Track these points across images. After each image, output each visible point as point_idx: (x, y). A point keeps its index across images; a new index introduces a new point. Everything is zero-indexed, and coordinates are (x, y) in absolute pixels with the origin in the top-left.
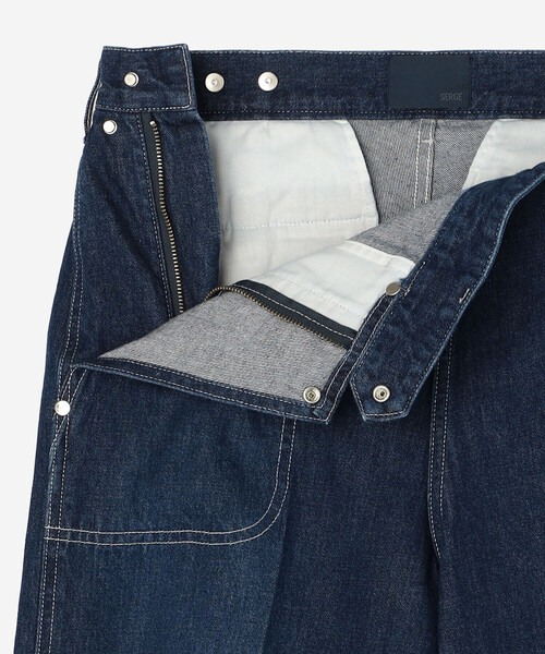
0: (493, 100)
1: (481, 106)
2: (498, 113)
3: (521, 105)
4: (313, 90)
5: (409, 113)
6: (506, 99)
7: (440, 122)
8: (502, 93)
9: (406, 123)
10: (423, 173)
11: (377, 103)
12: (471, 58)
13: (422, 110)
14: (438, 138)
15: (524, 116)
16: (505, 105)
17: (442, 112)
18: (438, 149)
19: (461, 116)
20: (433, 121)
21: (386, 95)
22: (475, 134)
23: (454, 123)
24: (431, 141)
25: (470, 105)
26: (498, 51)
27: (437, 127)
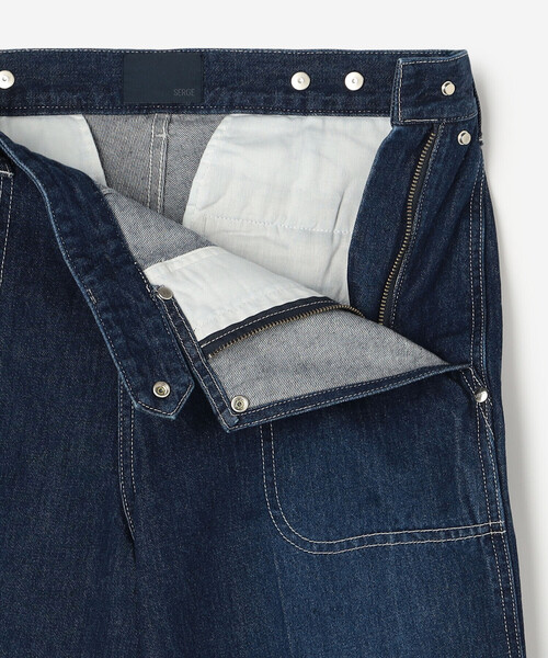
0: (225, 96)
1: (212, 102)
2: (231, 108)
3: (252, 100)
4: (49, 87)
5: (145, 108)
6: (238, 95)
7: (174, 116)
8: (234, 89)
9: (141, 118)
10: (156, 165)
11: (112, 99)
12: (202, 56)
13: (156, 105)
14: (171, 132)
15: (255, 111)
16: (237, 101)
17: (176, 108)
18: (172, 143)
19: (195, 111)
20: (167, 116)
21: (120, 91)
22: (206, 128)
23: (188, 118)
24: (164, 136)
25: (203, 100)
26: (229, 50)
27: (170, 121)
